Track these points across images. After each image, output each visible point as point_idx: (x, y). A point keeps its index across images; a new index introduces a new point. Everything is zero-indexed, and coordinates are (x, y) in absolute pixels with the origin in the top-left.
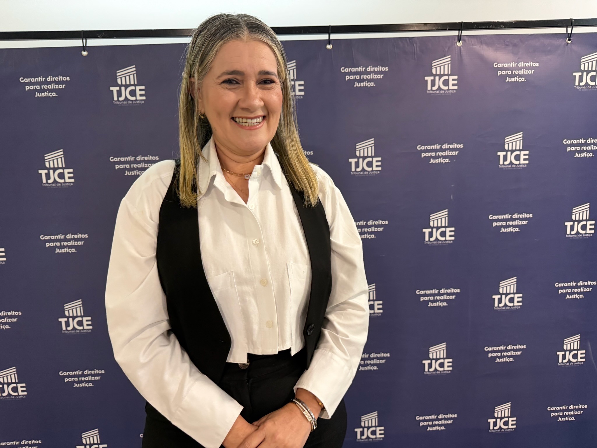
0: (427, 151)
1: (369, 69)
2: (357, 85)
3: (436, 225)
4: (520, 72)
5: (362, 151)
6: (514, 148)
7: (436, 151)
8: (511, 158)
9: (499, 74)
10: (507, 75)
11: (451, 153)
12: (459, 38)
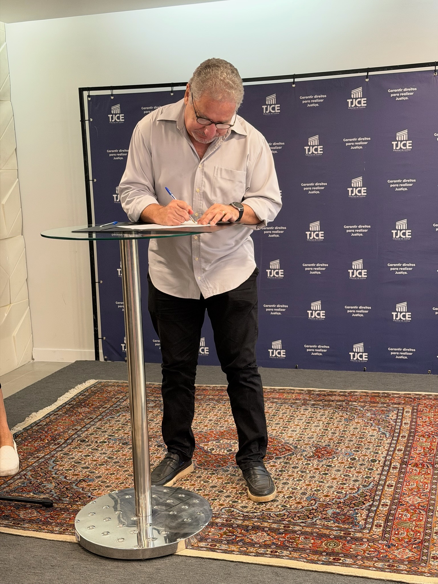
0: (349, 142)
1: (316, 97)
2: (309, 105)
3: (355, 186)
4: (405, 94)
5: (312, 142)
6: (402, 139)
7: (354, 142)
8: (400, 145)
9: (391, 96)
10: (397, 96)
11: (363, 143)
12: (367, 77)
